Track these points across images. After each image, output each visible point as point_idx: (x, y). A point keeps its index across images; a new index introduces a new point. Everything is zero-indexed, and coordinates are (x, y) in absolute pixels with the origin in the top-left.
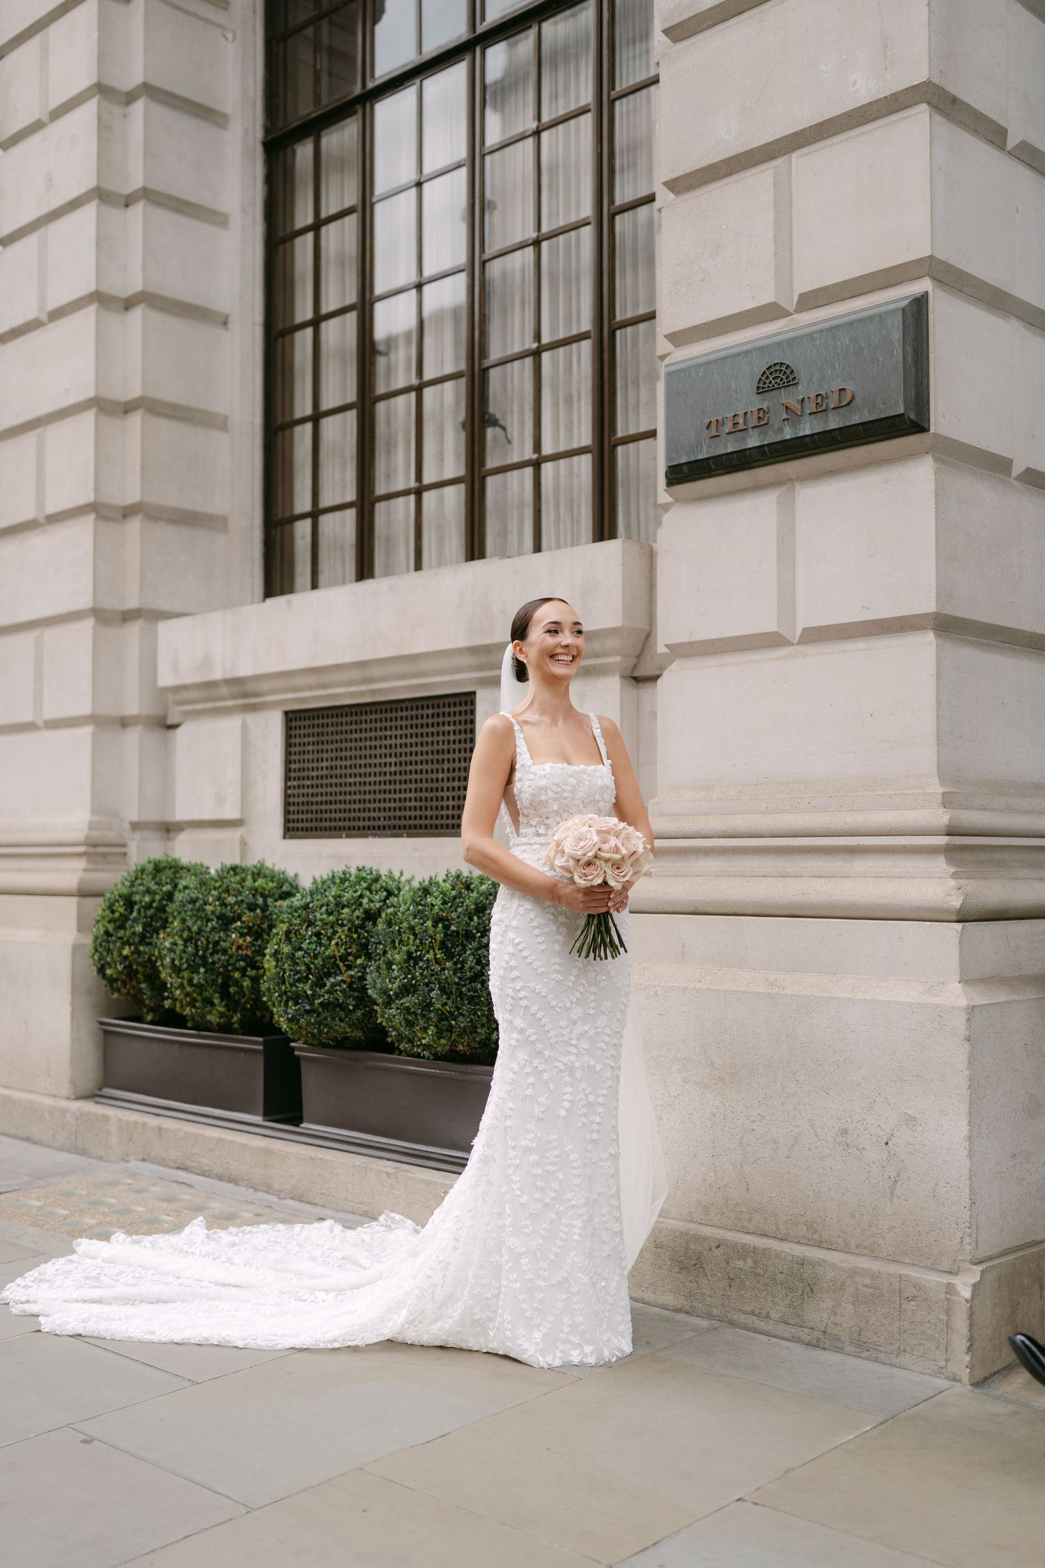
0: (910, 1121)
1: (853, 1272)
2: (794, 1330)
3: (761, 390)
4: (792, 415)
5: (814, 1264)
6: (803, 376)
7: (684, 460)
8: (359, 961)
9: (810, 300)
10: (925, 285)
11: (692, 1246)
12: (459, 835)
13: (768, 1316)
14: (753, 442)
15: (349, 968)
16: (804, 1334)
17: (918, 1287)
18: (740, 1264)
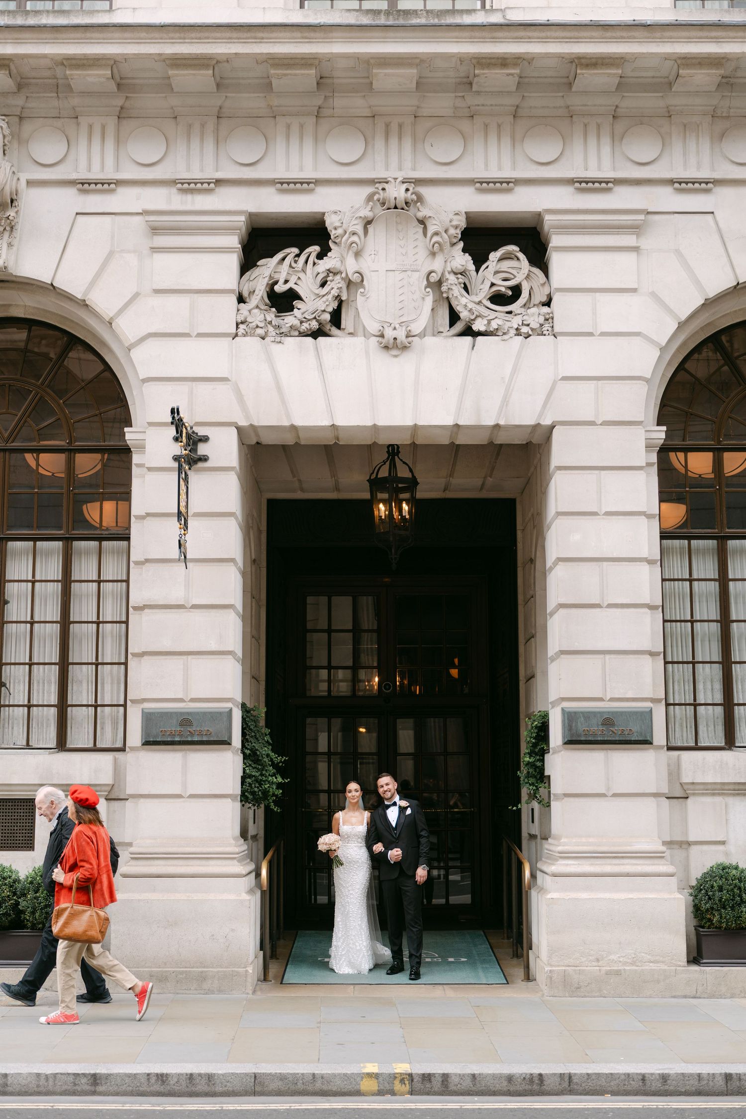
0: (233, 930)
1: (218, 972)
2: (199, 991)
3: (181, 725)
4: (192, 734)
5: (206, 972)
6: (195, 723)
7: (152, 740)
8: (15, 898)
9: (193, 700)
10: (230, 705)
11: (164, 974)
12: (33, 850)
13: (190, 989)
14: (177, 739)
15: (10, 900)
16: (202, 992)
17: (237, 972)
18: (181, 976)
